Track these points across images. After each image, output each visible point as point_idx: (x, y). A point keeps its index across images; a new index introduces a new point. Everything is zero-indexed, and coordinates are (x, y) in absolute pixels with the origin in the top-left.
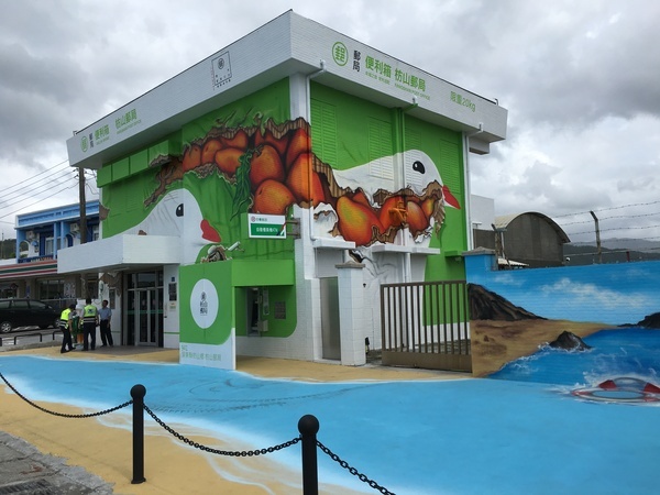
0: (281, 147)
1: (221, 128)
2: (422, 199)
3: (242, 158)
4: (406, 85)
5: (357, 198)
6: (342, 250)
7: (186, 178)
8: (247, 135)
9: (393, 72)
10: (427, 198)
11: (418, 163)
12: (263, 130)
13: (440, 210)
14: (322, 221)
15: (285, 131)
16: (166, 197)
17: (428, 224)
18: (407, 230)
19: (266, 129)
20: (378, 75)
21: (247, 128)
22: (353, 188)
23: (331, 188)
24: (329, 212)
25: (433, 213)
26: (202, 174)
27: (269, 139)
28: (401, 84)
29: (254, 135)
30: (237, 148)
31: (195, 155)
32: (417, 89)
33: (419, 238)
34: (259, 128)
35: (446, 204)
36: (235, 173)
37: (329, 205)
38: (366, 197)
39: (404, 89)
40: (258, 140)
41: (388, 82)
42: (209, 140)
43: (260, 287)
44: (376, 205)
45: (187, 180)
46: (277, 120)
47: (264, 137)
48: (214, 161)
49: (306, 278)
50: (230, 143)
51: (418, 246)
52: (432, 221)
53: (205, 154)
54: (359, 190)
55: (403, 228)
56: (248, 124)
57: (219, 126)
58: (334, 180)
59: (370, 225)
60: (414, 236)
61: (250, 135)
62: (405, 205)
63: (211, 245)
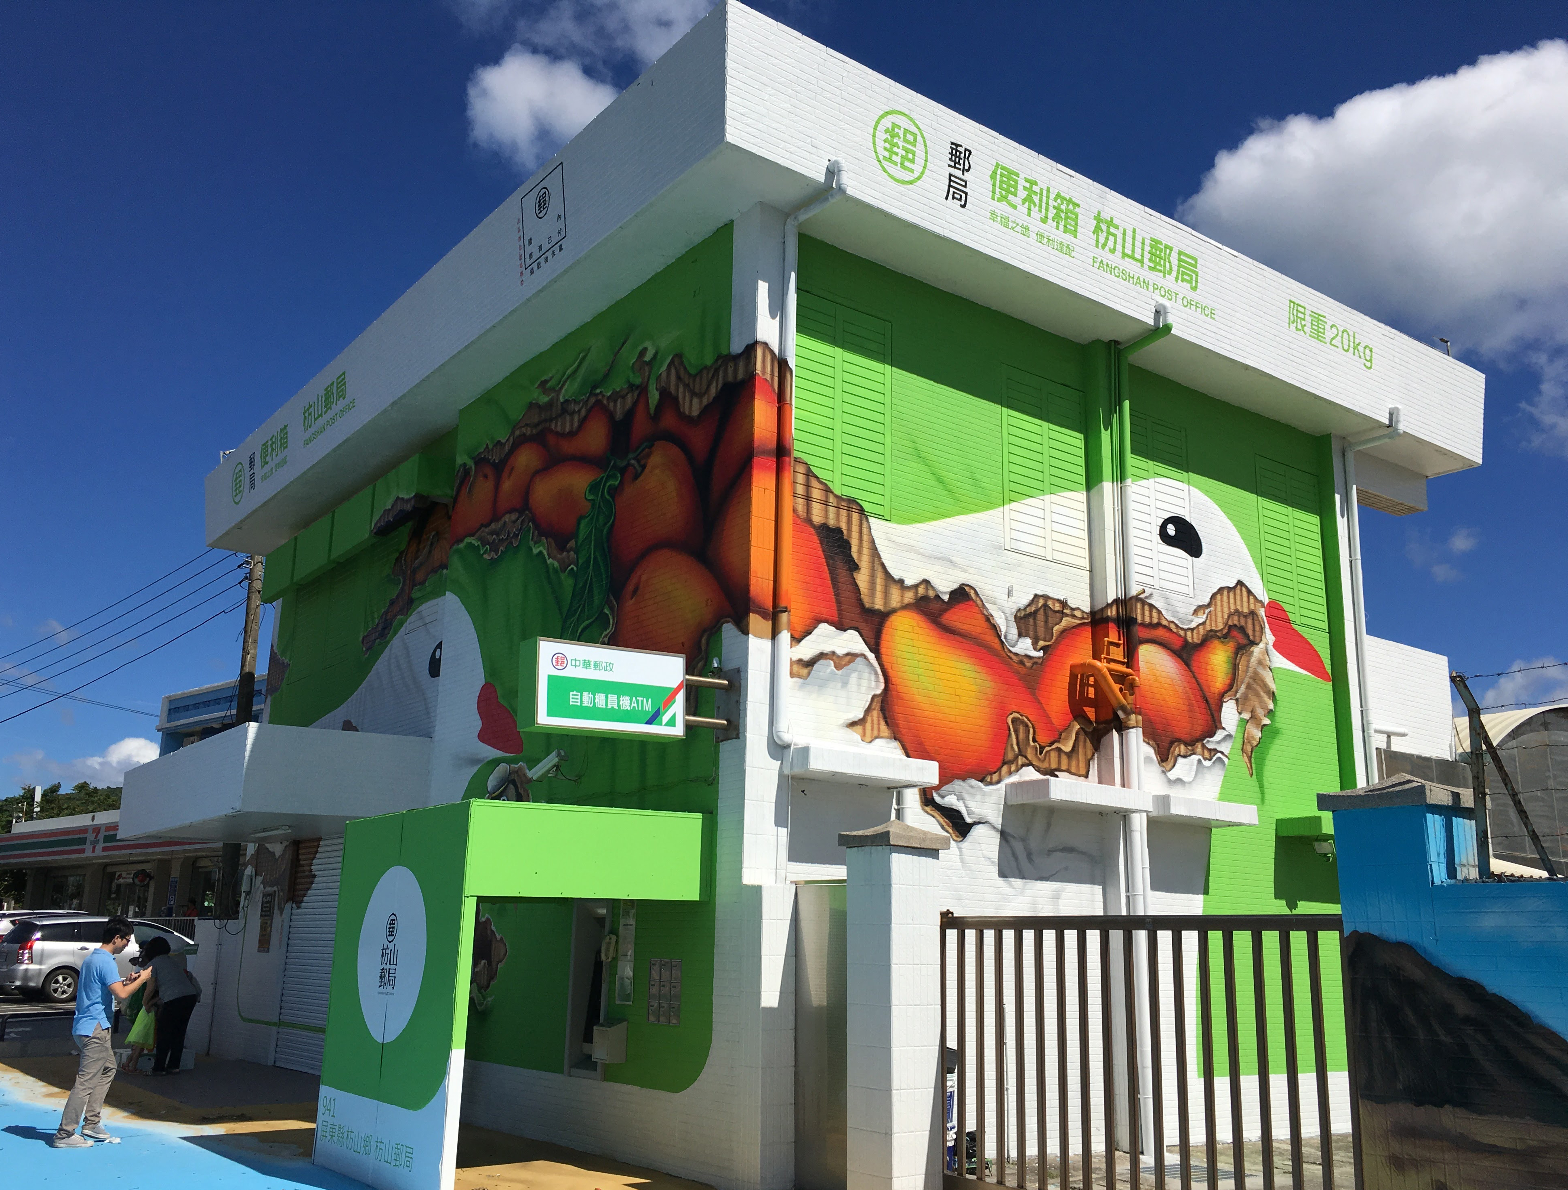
0: (699, 439)
1: (550, 405)
2: (1193, 638)
3: (594, 487)
4: (1130, 266)
5: (956, 618)
6: (895, 789)
7: (455, 562)
8: (611, 415)
9: (1087, 224)
10: (1209, 637)
11: (1176, 520)
12: (654, 396)
13: (1257, 678)
14: (822, 685)
15: (713, 391)
16: (412, 620)
17: (1214, 725)
18: (1135, 736)
19: (665, 393)
20: (1035, 225)
21: (616, 396)
22: (944, 586)
23: (862, 579)
24: (852, 656)
25: (1231, 686)
26: (494, 548)
27: (669, 421)
28: (1115, 259)
29: (630, 414)
30: (583, 460)
31: (483, 489)
32: (1169, 282)
33: (1184, 767)
34: (643, 390)
35: (1279, 661)
36: (574, 535)
37: (852, 634)
38: (988, 619)
39: (1125, 276)
40: (641, 427)
41: (1068, 250)
42: (518, 443)
43: (613, 904)
44: (1024, 646)
45: (457, 568)
46: (692, 359)
47: (656, 417)
48: (524, 505)
49: (749, 878)
50: (569, 447)
51: (1175, 793)
52: (1230, 714)
53: (507, 485)
54: (962, 594)
55: (1122, 727)
56: (618, 384)
57: (544, 399)
58: (875, 553)
59: (1001, 712)
60: (1165, 756)
61: (619, 415)
62: (1131, 658)
63: (496, 762)
